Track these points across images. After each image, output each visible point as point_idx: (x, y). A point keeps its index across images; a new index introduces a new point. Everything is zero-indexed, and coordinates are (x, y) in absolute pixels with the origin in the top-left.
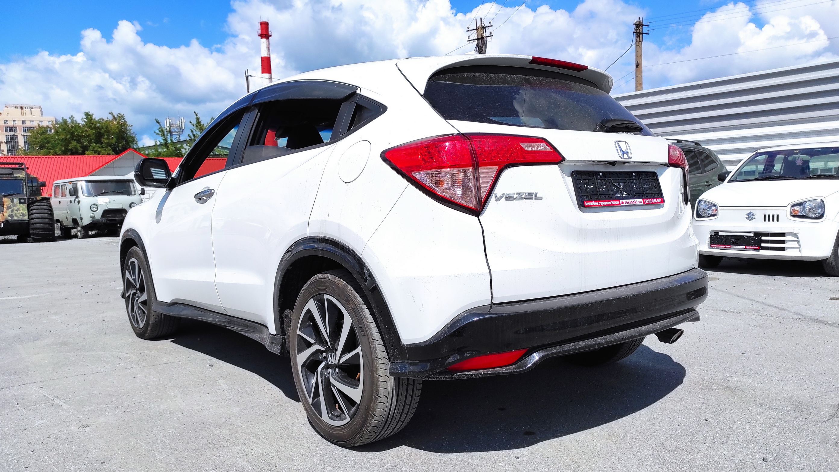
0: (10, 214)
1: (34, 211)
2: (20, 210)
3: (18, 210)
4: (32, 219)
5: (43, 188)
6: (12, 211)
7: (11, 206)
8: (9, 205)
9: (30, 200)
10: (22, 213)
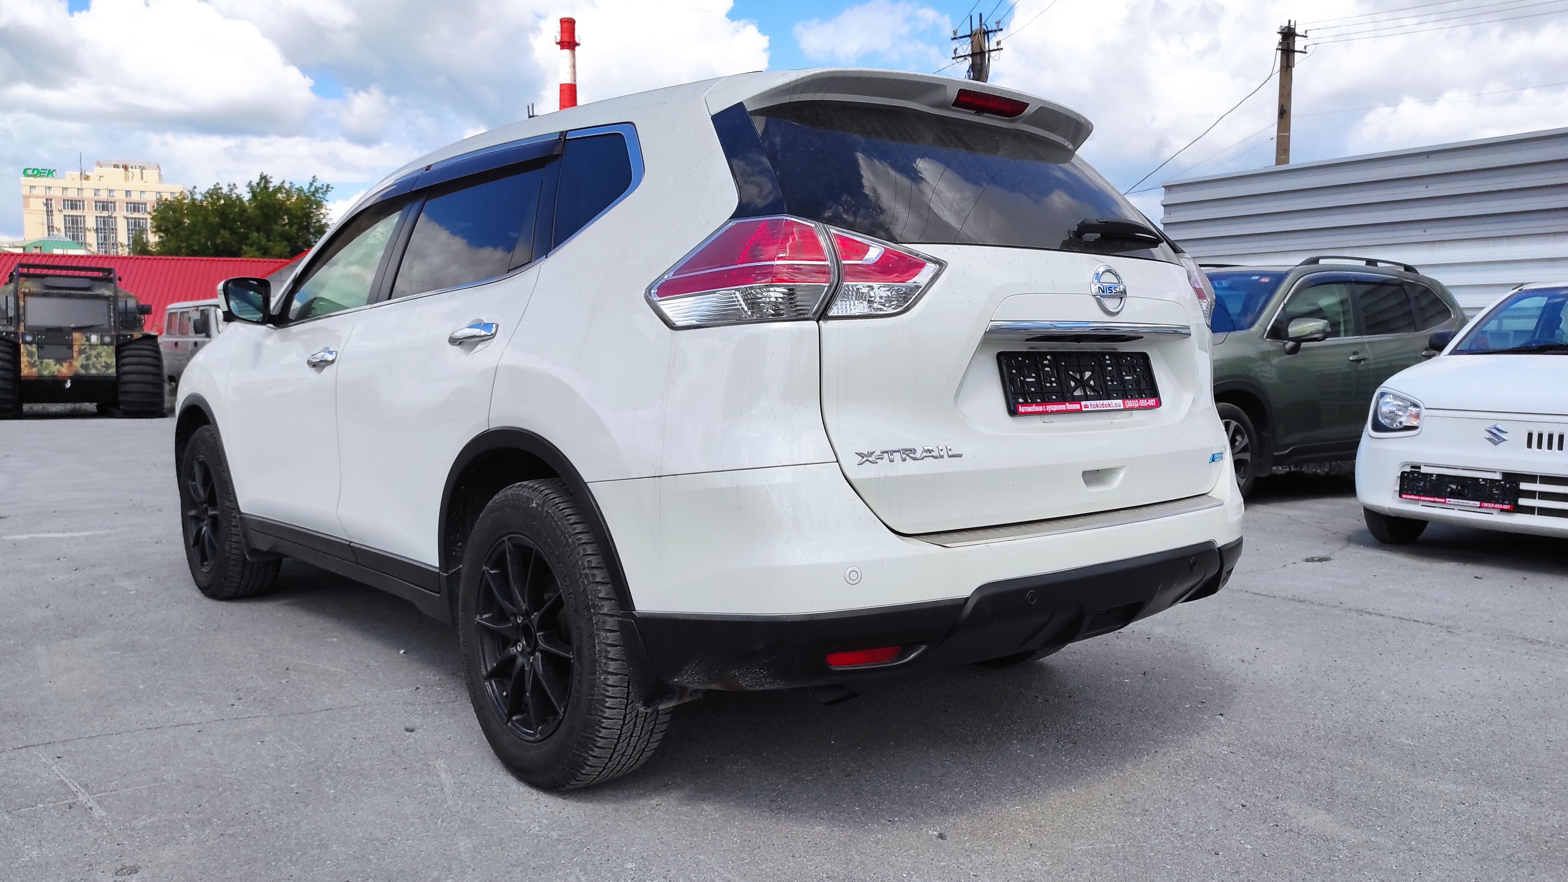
0: (85, 363)
1: (126, 360)
2: (101, 357)
3: (99, 355)
4: (125, 373)
5: (146, 316)
6: (88, 358)
7: (85, 348)
8: (83, 347)
9: (122, 338)
10: (106, 363)
